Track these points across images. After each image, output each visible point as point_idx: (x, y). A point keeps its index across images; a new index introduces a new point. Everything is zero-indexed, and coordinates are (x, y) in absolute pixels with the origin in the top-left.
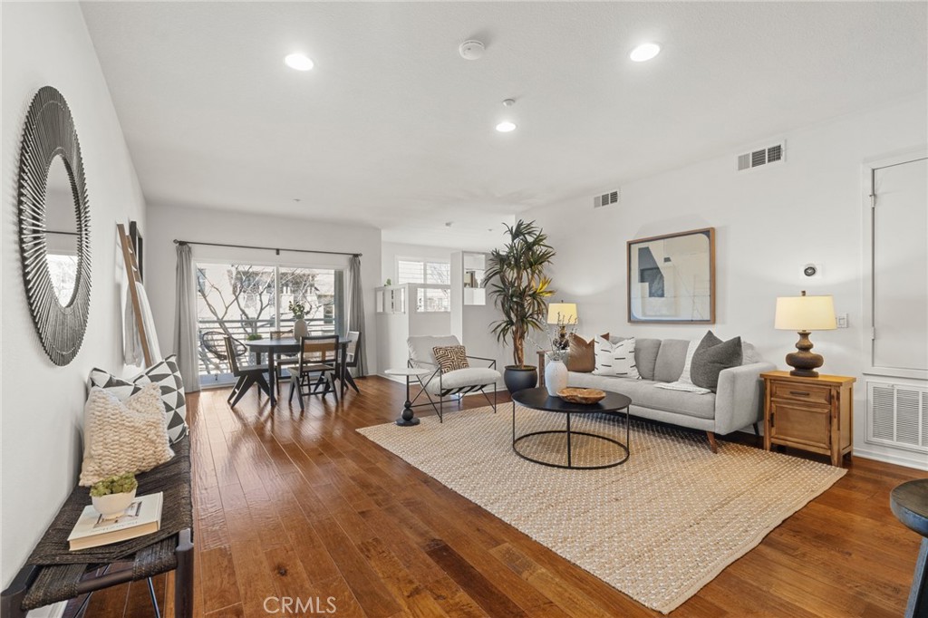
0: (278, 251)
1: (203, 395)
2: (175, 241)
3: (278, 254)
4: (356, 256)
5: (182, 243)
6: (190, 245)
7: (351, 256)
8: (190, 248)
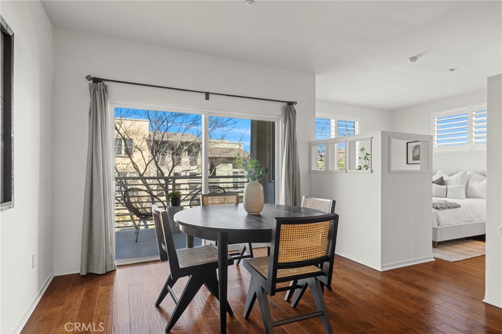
0: (207, 95)
1: (119, 272)
2: (88, 78)
3: (207, 98)
4: (290, 104)
5: (96, 80)
6: (106, 83)
7: (285, 104)
8: (106, 87)
